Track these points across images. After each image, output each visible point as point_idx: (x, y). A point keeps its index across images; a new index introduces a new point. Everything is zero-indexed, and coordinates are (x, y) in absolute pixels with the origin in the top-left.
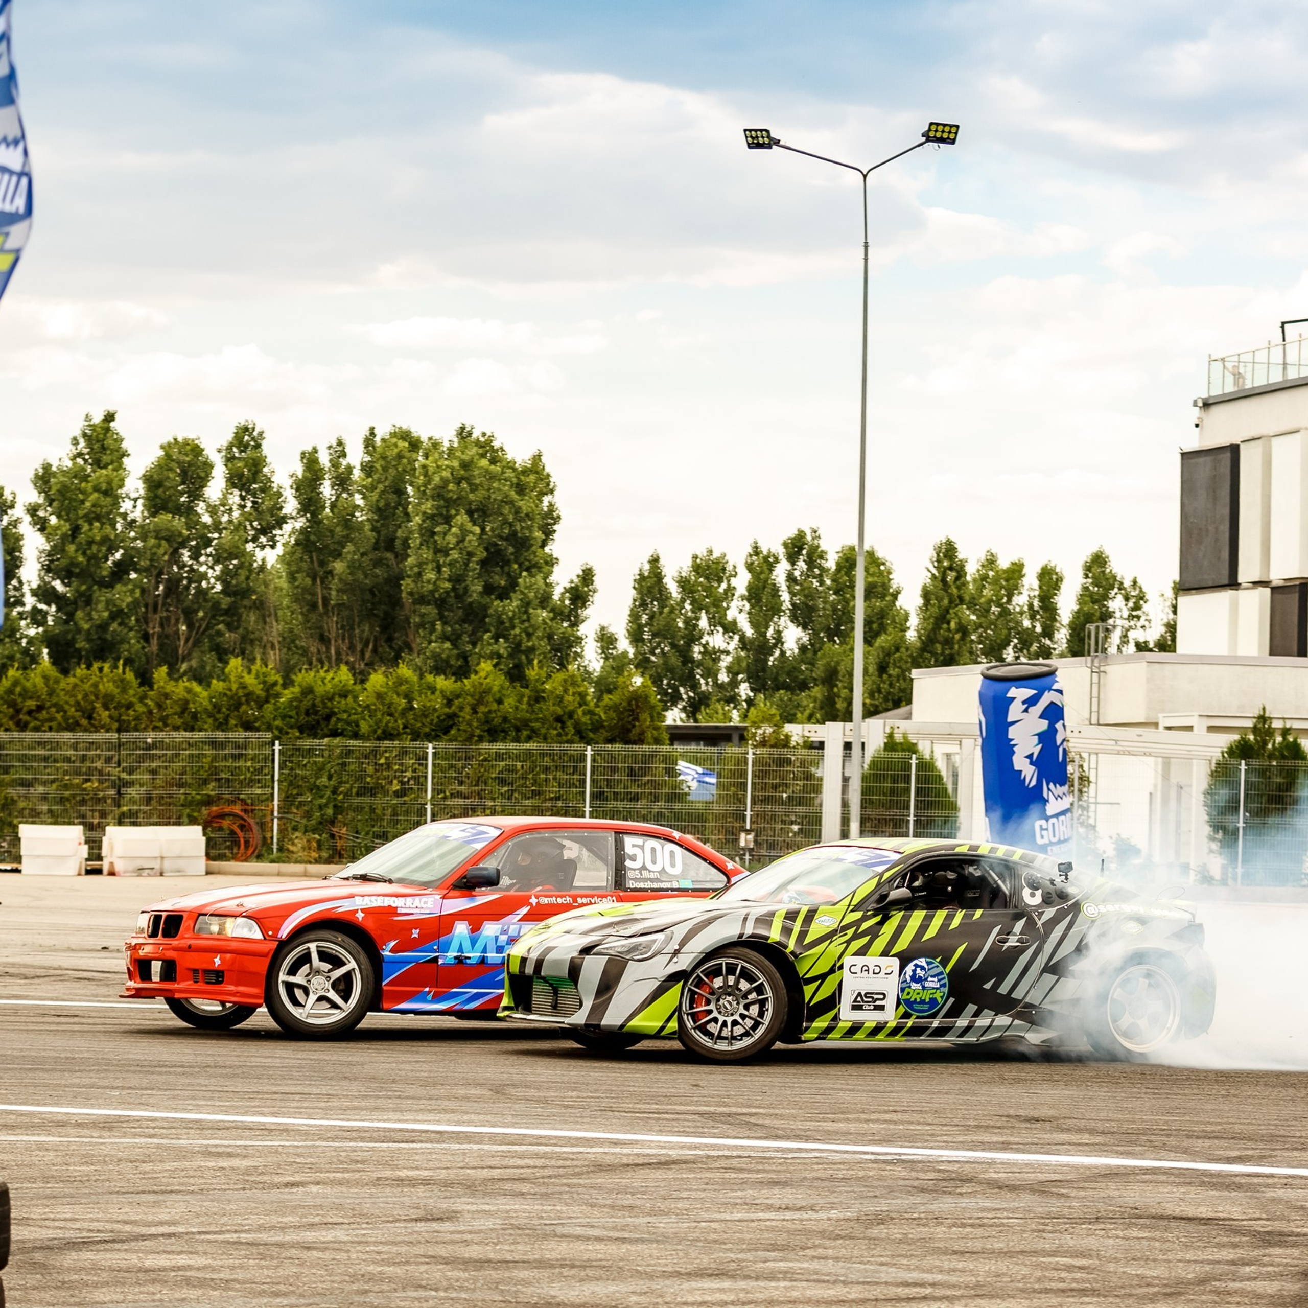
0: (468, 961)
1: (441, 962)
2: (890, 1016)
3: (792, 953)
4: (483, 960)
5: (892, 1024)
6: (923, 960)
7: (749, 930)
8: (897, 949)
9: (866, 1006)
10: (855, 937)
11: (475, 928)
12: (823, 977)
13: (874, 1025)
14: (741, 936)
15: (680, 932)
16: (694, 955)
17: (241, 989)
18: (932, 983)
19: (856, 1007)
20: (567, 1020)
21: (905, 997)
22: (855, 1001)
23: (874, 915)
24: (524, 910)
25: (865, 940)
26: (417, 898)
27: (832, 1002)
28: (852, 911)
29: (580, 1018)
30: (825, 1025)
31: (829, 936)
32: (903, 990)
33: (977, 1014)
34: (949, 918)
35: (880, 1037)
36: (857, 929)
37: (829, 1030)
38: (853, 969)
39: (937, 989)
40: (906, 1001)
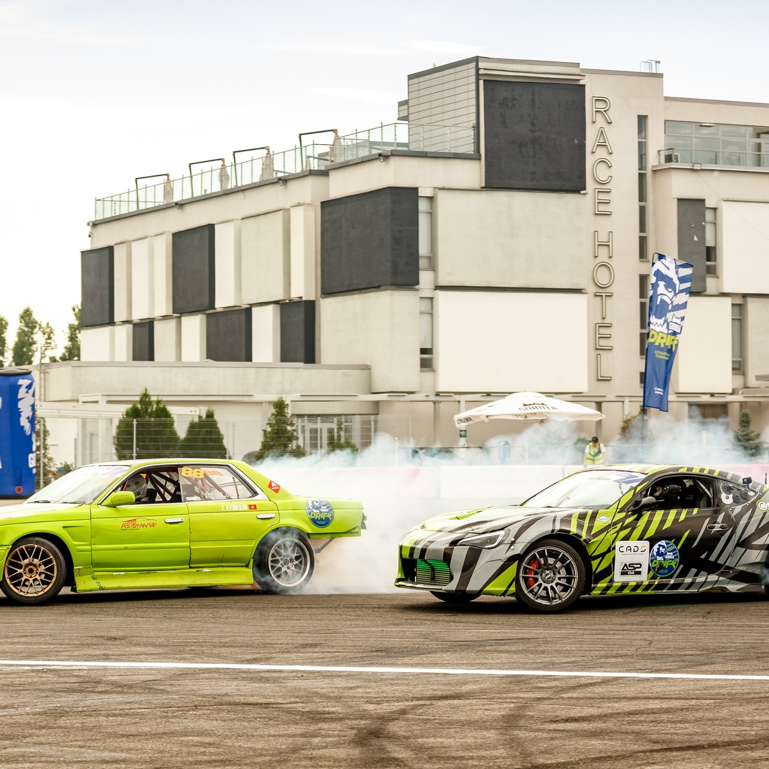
2: (644, 578)
3: (585, 540)
5: (646, 583)
6: (664, 541)
7: (558, 527)
8: (647, 535)
9: (630, 572)
10: (622, 528)
12: (603, 555)
13: (635, 584)
14: (553, 531)
15: (514, 530)
16: (524, 544)
18: (669, 556)
19: (624, 573)
20: (444, 588)
21: (653, 565)
22: (623, 569)
23: (633, 514)
25: (628, 530)
27: (609, 570)
28: (619, 512)
29: (452, 586)
30: (605, 585)
31: (606, 529)
32: (652, 561)
33: (697, 575)
34: (678, 514)
35: (639, 591)
36: (623, 524)
37: (608, 588)
38: (622, 549)
39: (672, 559)
40: (654, 568)
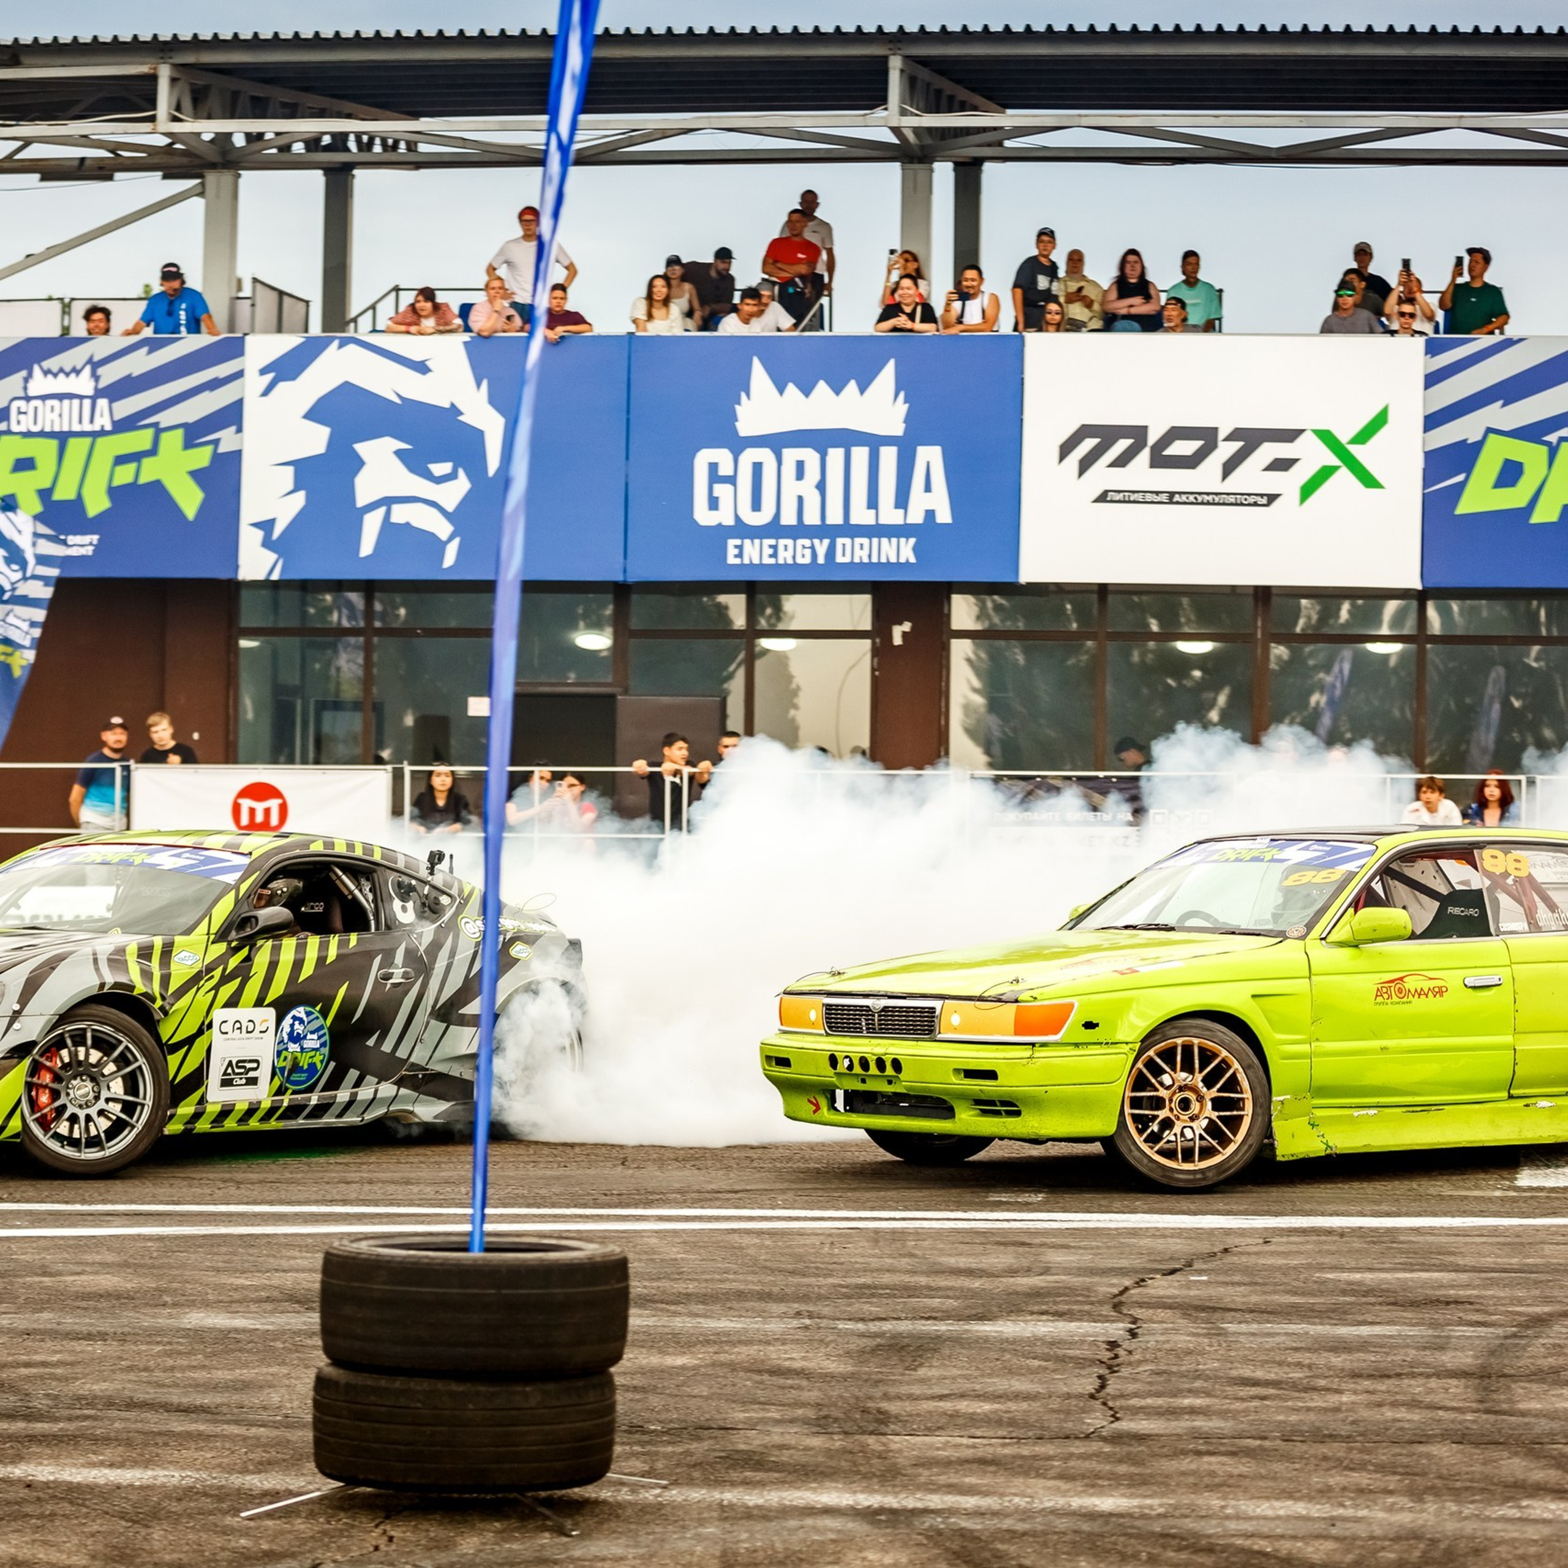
2: (262, 1093)
3: (162, 1008)
5: (266, 1105)
6: (301, 1009)
7: (108, 977)
8: (271, 996)
9: (234, 1080)
10: (225, 980)
12: (190, 1041)
13: (245, 1106)
14: (102, 987)
16: (46, 1018)
18: (312, 1042)
19: (226, 1083)
21: (282, 1064)
22: (225, 1074)
23: (241, 948)
25: (235, 984)
27: (198, 1078)
30: (191, 1110)
31: (195, 980)
32: (279, 1053)
33: (358, 1084)
34: (324, 947)
35: (254, 1124)
36: (224, 970)
37: (197, 1116)
38: (224, 1028)
39: (316, 1050)
40: (282, 1069)
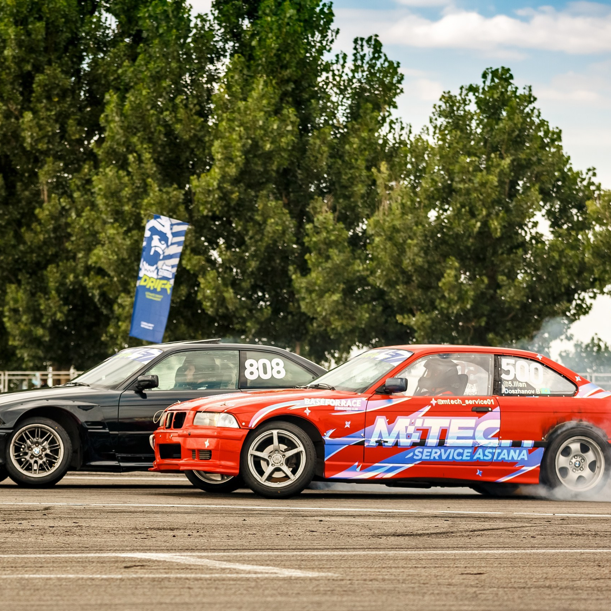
0: (386, 444)
1: (366, 444)
4: (397, 444)
11: (391, 421)
17: (223, 463)
24: (427, 408)
26: (349, 400)
